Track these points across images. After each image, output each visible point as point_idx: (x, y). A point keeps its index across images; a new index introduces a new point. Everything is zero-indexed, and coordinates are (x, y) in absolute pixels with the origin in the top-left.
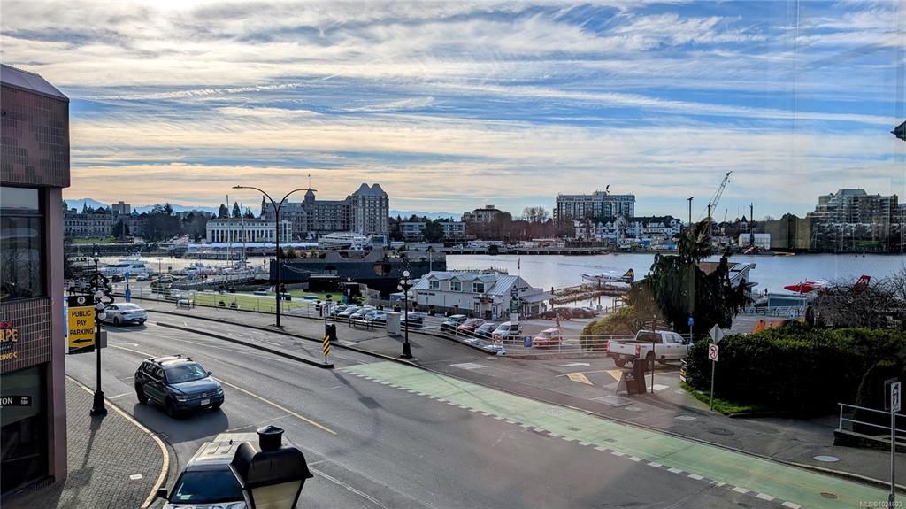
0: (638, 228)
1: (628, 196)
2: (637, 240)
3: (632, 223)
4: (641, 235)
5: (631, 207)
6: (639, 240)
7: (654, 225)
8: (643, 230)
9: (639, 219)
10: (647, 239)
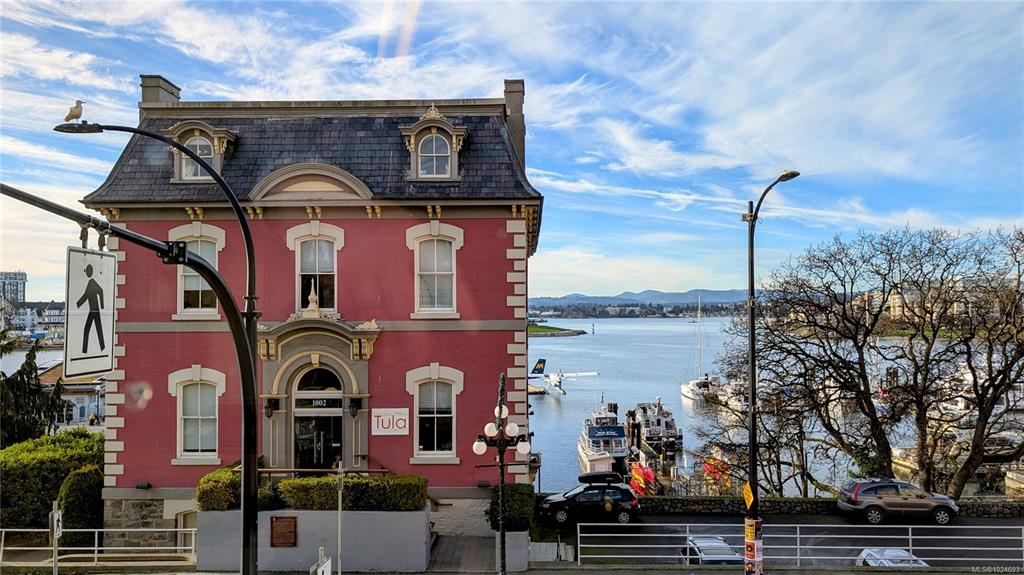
0: (29, 316)
1: (15, 274)
2: (27, 333)
3: (21, 311)
4: (34, 326)
5: (20, 288)
6: (29, 333)
7: (53, 312)
8: (37, 319)
9: (32, 306)
10: (43, 332)
